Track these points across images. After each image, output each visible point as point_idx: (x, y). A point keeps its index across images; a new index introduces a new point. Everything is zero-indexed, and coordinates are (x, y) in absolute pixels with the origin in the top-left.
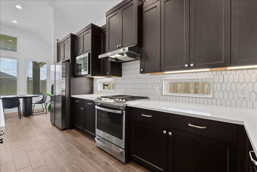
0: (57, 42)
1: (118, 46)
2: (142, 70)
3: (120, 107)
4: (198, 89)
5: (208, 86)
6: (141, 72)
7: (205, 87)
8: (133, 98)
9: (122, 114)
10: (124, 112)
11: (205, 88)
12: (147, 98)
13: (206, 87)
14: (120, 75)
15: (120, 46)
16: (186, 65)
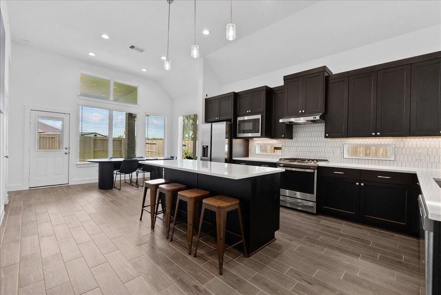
0: (207, 97)
1: (300, 112)
2: (327, 135)
3: (310, 166)
4: (370, 153)
5: (384, 151)
6: (326, 137)
7: (379, 151)
8: (317, 161)
9: (313, 173)
10: (316, 171)
11: (379, 153)
12: (327, 160)
13: (381, 152)
14: (291, 138)
15: (303, 111)
16: (373, 134)
